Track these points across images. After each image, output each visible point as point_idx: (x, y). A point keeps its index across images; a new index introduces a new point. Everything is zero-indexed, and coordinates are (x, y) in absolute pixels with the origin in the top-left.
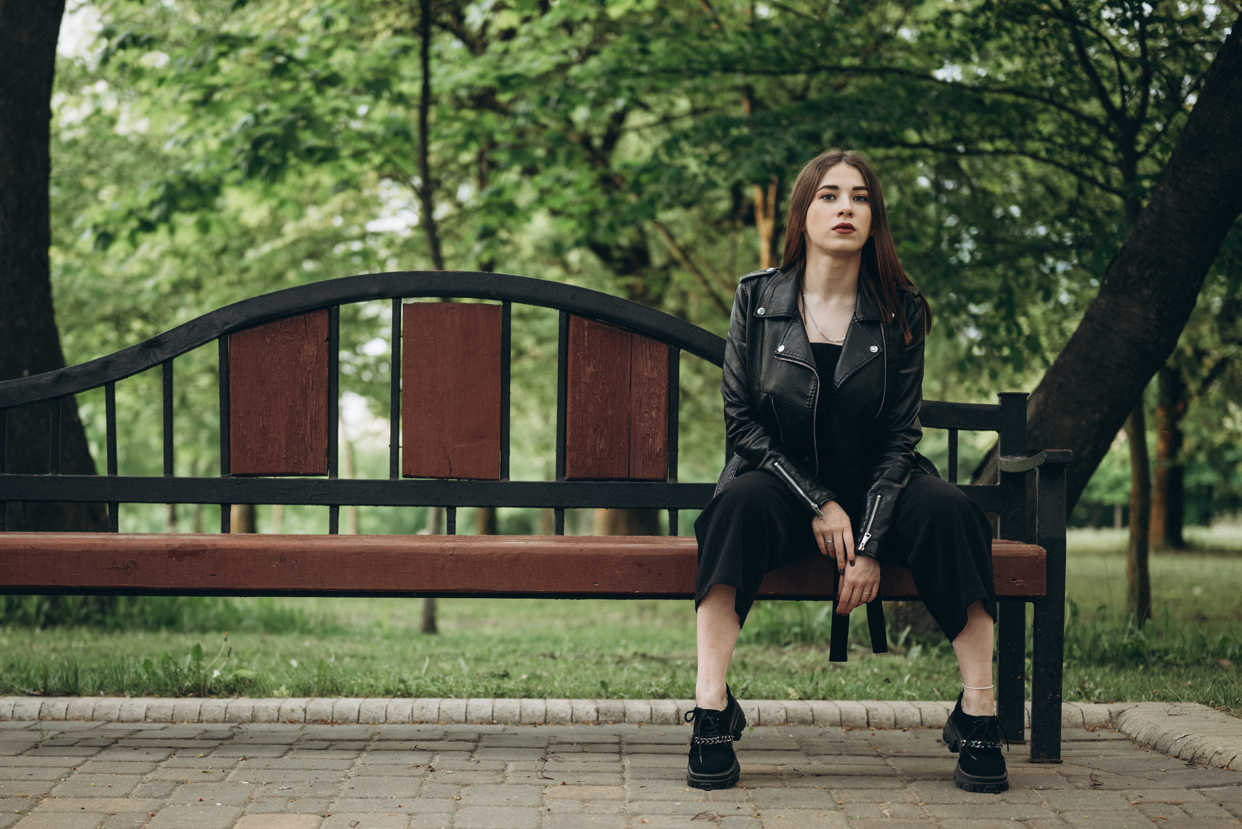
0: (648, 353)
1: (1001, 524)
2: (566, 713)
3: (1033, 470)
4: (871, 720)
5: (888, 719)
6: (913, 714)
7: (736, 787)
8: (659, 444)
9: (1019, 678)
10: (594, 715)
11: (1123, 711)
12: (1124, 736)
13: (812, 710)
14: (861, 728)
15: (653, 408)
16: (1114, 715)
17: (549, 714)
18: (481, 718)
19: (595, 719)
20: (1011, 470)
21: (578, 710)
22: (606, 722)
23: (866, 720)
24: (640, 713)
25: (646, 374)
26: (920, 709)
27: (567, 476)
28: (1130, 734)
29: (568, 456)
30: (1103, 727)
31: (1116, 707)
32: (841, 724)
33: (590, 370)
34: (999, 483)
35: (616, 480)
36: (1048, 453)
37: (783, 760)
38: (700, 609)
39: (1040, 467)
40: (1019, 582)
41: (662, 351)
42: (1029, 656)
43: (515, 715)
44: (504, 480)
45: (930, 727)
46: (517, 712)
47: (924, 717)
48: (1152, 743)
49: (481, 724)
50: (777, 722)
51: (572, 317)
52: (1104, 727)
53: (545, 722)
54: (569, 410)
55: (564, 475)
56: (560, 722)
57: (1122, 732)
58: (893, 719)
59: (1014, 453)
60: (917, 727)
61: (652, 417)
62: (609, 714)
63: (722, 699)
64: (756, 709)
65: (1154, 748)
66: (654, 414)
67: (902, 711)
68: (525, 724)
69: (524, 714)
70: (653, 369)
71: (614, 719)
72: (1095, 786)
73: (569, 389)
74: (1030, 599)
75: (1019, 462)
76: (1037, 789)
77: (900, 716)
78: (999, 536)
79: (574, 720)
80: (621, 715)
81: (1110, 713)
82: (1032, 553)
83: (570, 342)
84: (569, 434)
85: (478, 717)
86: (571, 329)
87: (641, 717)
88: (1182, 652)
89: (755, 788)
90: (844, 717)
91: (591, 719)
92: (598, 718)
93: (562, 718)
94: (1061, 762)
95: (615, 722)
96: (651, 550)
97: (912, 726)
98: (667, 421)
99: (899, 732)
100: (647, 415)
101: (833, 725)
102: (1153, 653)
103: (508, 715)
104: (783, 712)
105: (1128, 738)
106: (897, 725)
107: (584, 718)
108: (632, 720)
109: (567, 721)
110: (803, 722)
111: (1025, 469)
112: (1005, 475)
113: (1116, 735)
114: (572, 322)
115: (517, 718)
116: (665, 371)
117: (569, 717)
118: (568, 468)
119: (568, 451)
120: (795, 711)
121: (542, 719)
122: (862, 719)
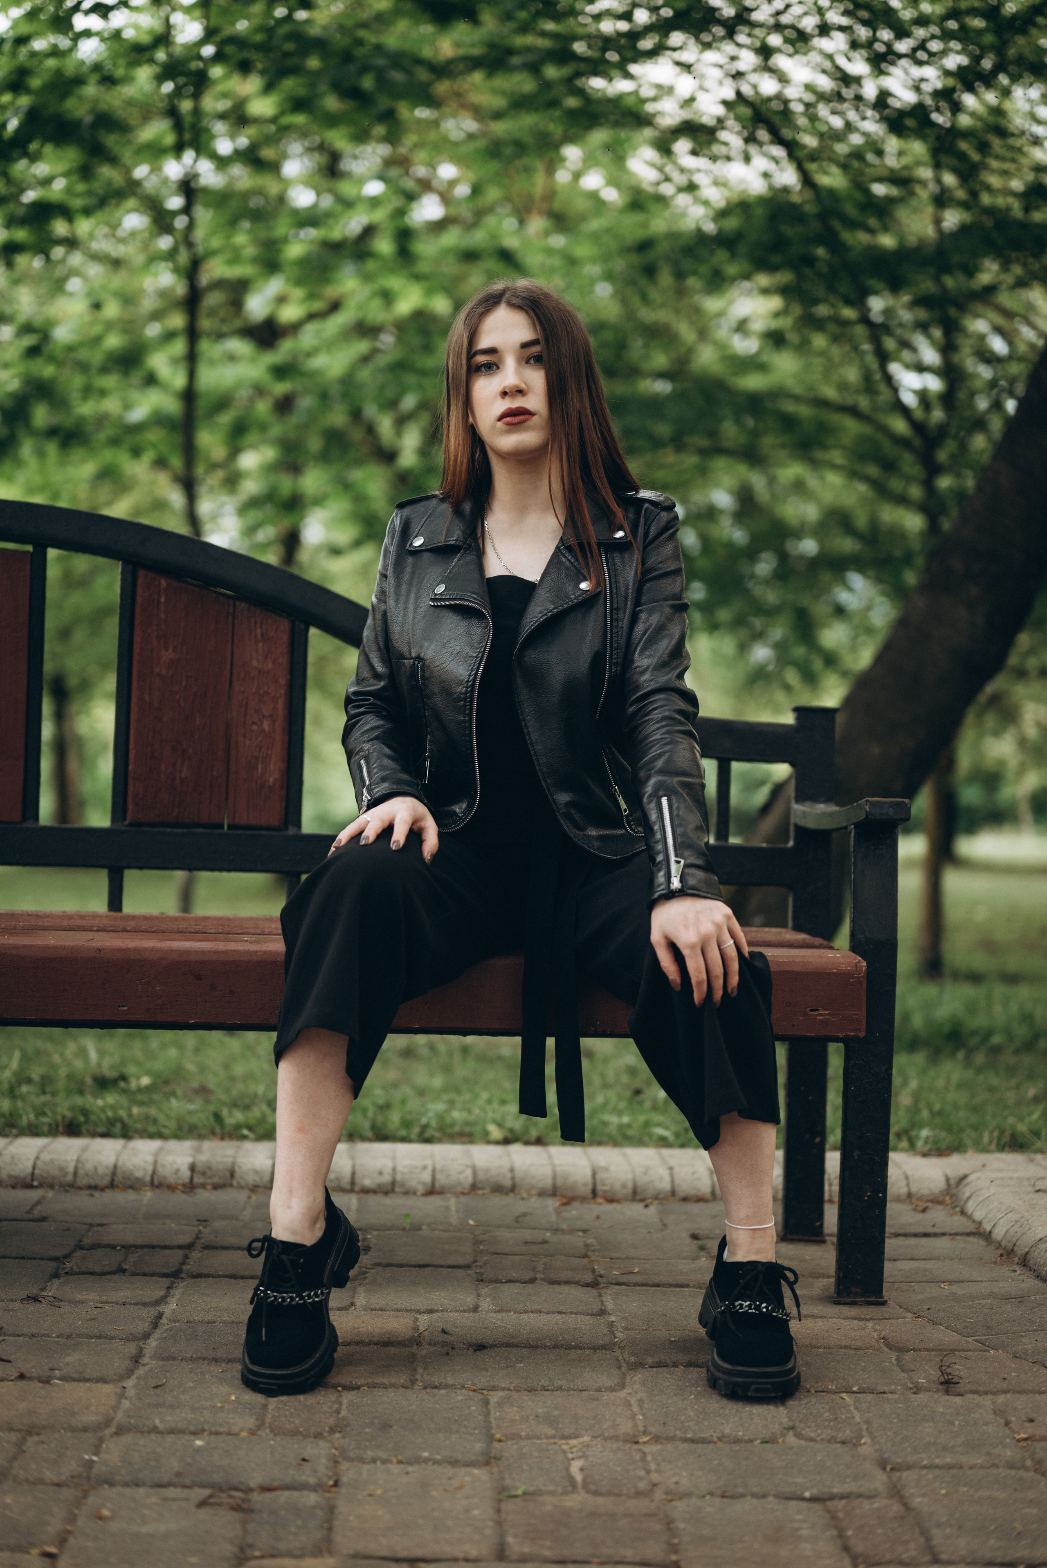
0: (259, 631)
1: (794, 906)
2: (145, 1170)
3: (846, 828)
4: (600, 1188)
5: (624, 1186)
6: (661, 1178)
7: (326, 1386)
8: (273, 772)
9: (818, 1140)
10: (186, 1174)
11: (965, 1177)
12: (971, 1227)
13: (512, 1170)
14: (583, 1199)
15: (264, 717)
16: (952, 1182)
17: (119, 1171)
18: (16, 1177)
19: (187, 1180)
20: (811, 824)
21: (163, 1166)
22: (203, 1186)
23: (590, 1187)
24: (256, 1172)
25: (255, 663)
26: (671, 1169)
27: (129, 819)
28: (980, 1223)
29: (131, 788)
30: (936, 1200)
31: (955, 1164)
32: (554, 1192)
33: (168, 655)
34: (791, 844)
35: (205, 826)
36: (871, 803)
37: (438, 1297)
38: (283, 1065)
39: (857, 825)
40: (823, 1014)
41: (280, 629)
42: (834, 1149)
43: (66, 1174)
44: (29, 824)
45: (685, 1199)
46: (71, 1169)
47: (677, 1179)
48: (1021, 1251)
49: (14, 1187)
50: (459, 1189)
51: (142, 573)
52: (941, 1202)
53: (112, 1185)
54: (133, 717)
55: (124, 818)
56: (133, 1184)
57: (969, 1217)
58: (630, 1185)
59: (814, 798)
60: (665, 1198)
61: (263, 731)
62: (209, 1173)
63: (314, 1221)
64: (430, 1168)
65: (1024, 1262)
66: (266, 726)
67: (645, 1173)
68: (80, 1188)
69: (81, 1172)
70: (266, 657)
71: (215, 1180)
72: (948, 1384)
73: (135, 685)
74: (836, 1040)
75: (824, 814)
76: (850, 1392)
77: (642, 1180)
78: (790, 924)
79: (157, 1183)
80: (228, 1174)
81: (948, 1180)
82: (843, 967)
83: (138, 610)
84: (132, 754)
85: (10, 1176)
86: (140, 590)
87: (257, 1178)
88: (1008, 1032)
89: (358, 1388)
90: (559, 1182)
91: (181, 1182)
92: (192, 1178)
93: (138, 1179)
94: (884, 1303)
95: (216, 1187)
96: (217, 952)
97: (659, 1198)
98: (286, 738)
99: (639, 1207)
100: (255, 727)
101: (543, 1194)
102: (974, 1033)
103: (55, 1172)
104: (469, 1172)
105: (981, 1234)
106: (637, 1195)
107: (172, 1180)
108: (242, 1183)
109: (144, 1184)
110: (498, 1189)
111: (834, 826)
112: (802, 832)
113: (957, 1223)
114: (140, 581)
115: (70, 1178)
116: (284, 661)
117: (148, 1178)
118: (130, 807)
119: (131, 781)
120: (487, 1170)
121: (106, 1181)
122: (586, 1185)
